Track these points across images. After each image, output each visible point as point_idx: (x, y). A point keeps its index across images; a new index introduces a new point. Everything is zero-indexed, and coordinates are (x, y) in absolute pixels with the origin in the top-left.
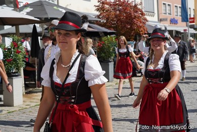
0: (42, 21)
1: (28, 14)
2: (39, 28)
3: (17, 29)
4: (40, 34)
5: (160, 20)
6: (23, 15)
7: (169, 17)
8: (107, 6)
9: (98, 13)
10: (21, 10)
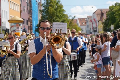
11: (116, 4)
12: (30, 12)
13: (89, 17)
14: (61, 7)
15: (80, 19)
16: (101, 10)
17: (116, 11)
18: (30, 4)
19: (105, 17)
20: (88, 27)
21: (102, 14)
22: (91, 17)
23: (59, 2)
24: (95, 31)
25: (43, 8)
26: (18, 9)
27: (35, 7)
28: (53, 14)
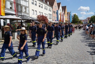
0: (23, 19)
1: (20, 18)
2: (23, 21)
3: (17, 21)
4: (23, 22)
5: (53, 20)
6: (19, 18)
7: (55, 20)
8: (39, 17)
9: (37, 18)
10: (18, 16)
11: (93, 16)
12: (70, 18)
13: (85, 19)
14: (78, 17)
15: (83, 20)
16: (89, 18)
17: (93, 18)
18: (70, 17)
19: (90, 19)
20: (85, 22)
21: (89, 19)
22: (86, 19)
23: (77, 16)
24: (87, 23)
25: (73, 18)
26: (67, 18)
27: (71, 17)
28: (75, 19)
